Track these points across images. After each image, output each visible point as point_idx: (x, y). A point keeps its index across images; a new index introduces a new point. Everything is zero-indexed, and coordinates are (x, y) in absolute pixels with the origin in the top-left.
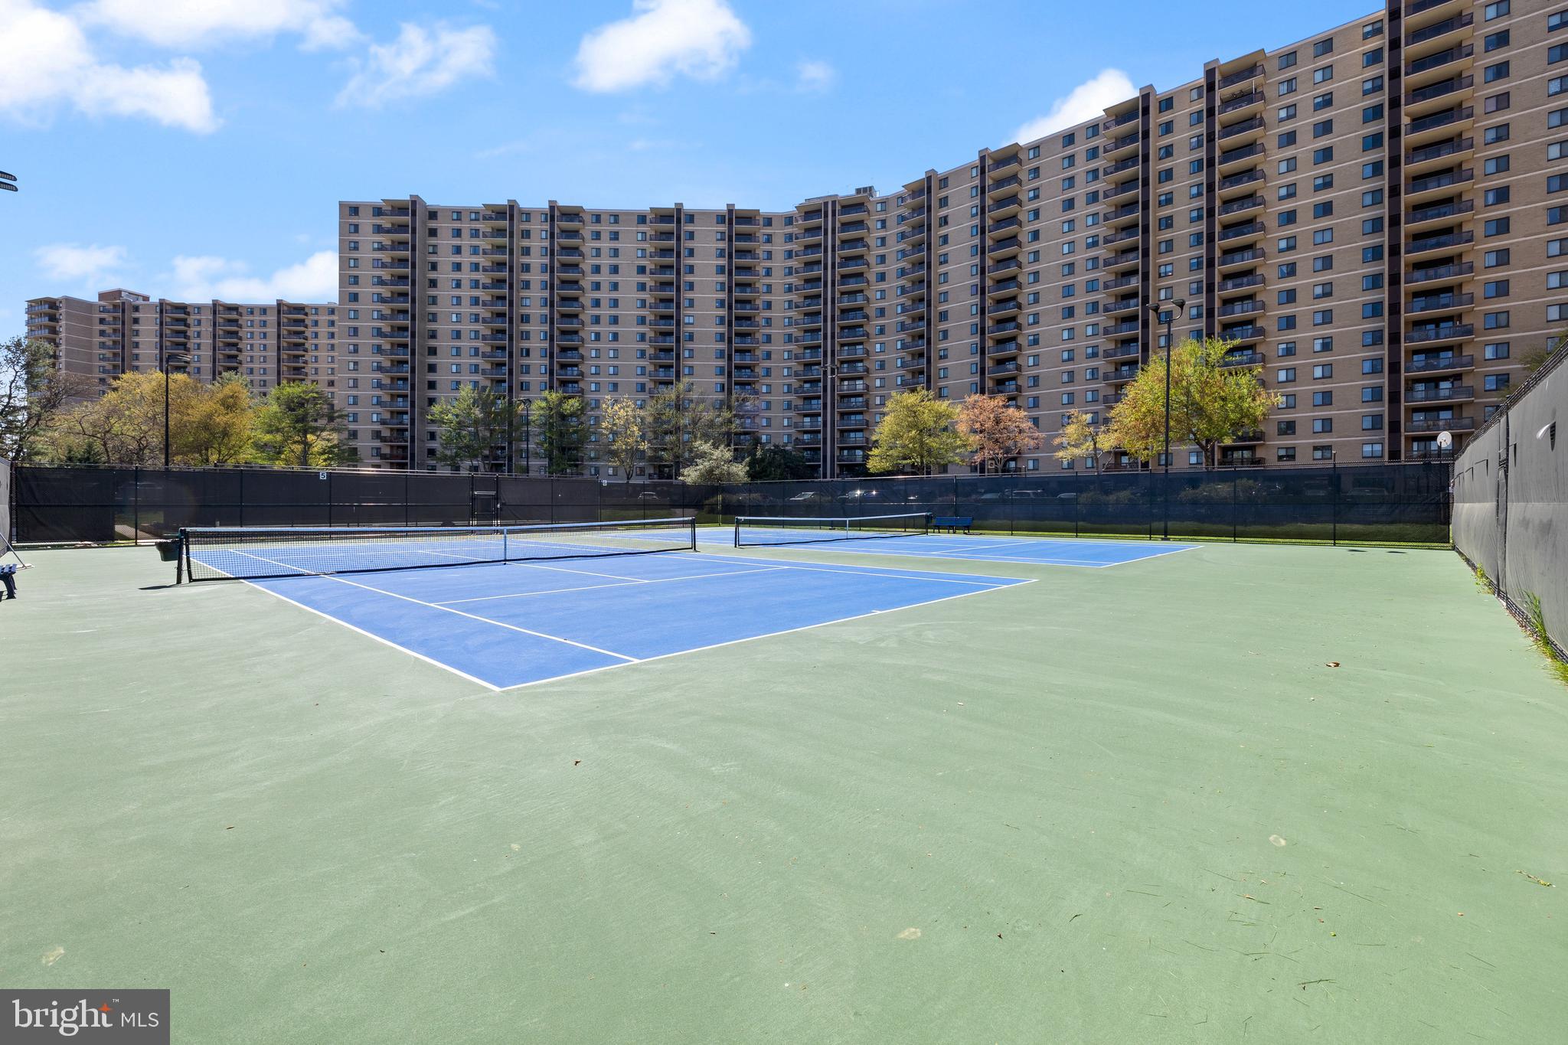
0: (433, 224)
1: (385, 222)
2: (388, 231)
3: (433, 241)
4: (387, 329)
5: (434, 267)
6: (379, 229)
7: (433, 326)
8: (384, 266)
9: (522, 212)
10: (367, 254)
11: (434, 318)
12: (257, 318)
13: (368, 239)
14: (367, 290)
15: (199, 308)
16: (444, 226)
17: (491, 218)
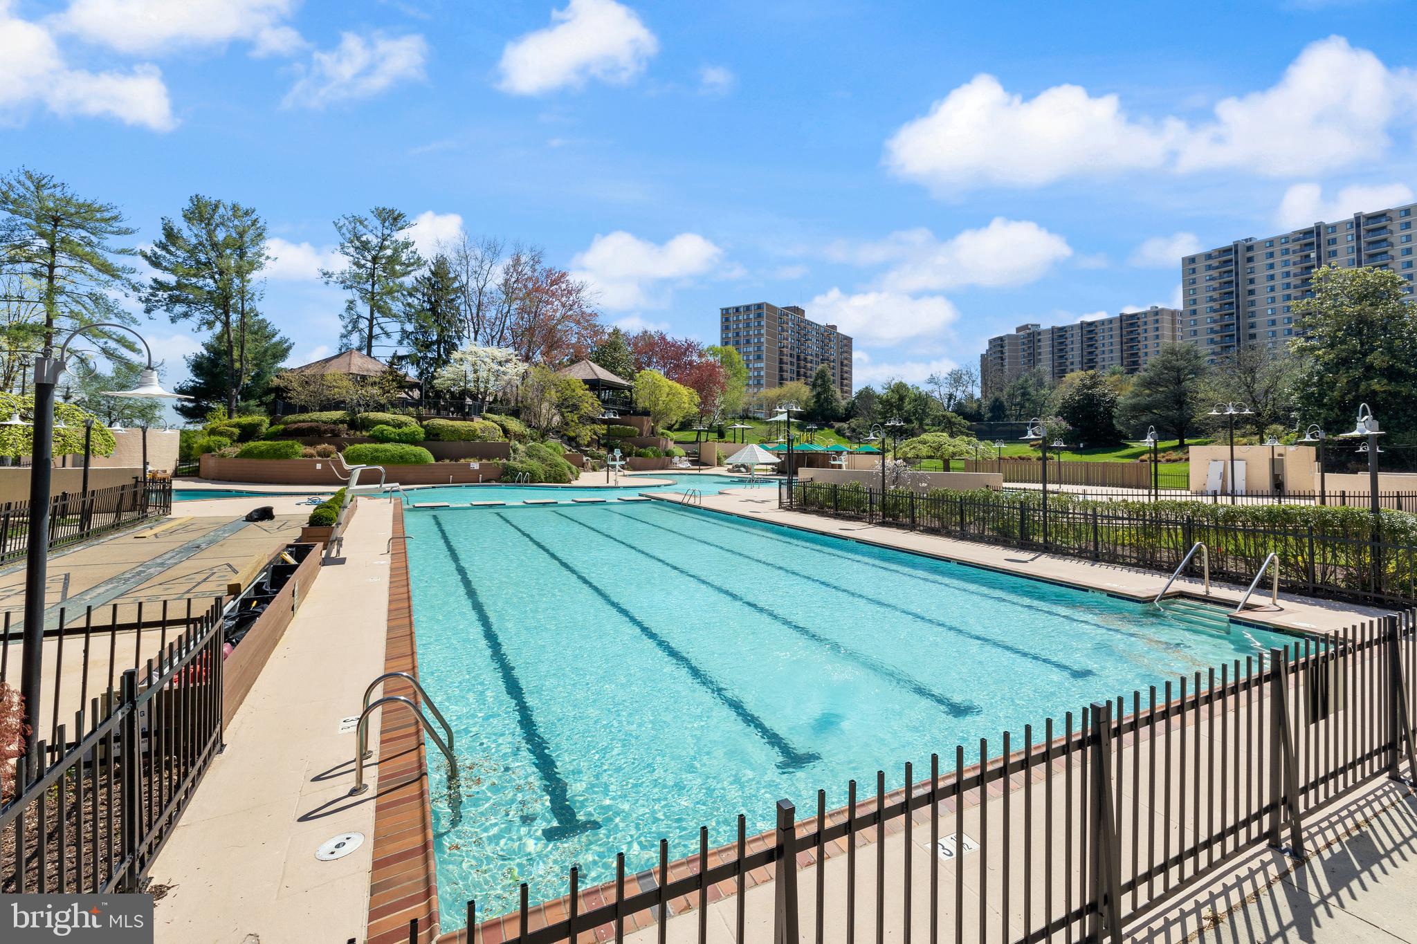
0: (1250, 254)
1: (1215, 263)
2: (1217, 268)
3: (1251, 265)
4: (1218, 328)
5: (1252, 281)
6: (1209, 268)
7: (1252, 320)
8: (1215, 289)
9: (1327, 227)
10: (1202, 285)
11: (1253, 314)
12: (1106, 327)
13: (1202, 275)
14: (1202, 306)
15: (1072, 327)
16: (1258, 254)
17: (1299, 239)
